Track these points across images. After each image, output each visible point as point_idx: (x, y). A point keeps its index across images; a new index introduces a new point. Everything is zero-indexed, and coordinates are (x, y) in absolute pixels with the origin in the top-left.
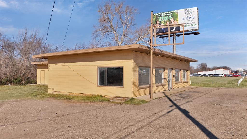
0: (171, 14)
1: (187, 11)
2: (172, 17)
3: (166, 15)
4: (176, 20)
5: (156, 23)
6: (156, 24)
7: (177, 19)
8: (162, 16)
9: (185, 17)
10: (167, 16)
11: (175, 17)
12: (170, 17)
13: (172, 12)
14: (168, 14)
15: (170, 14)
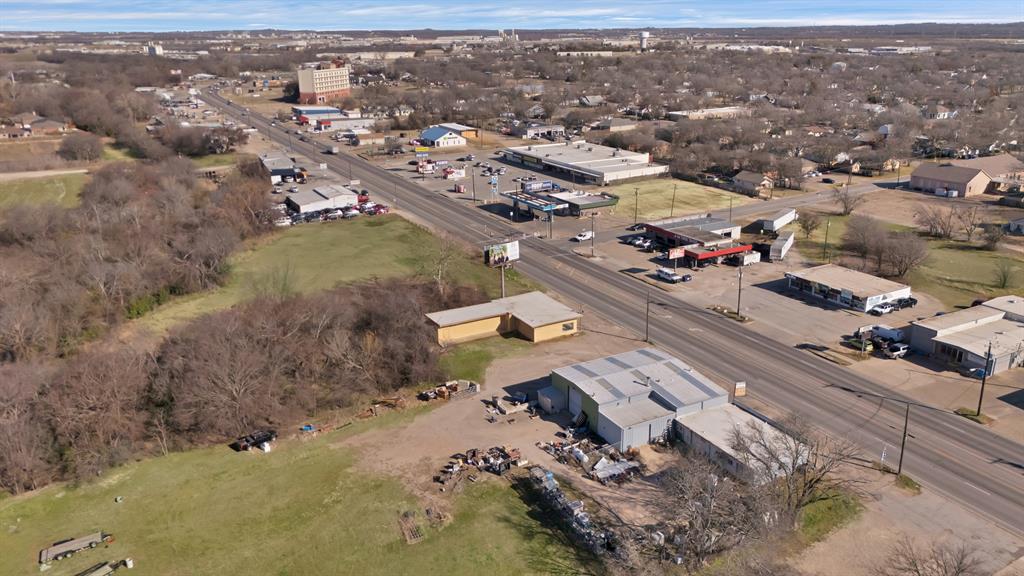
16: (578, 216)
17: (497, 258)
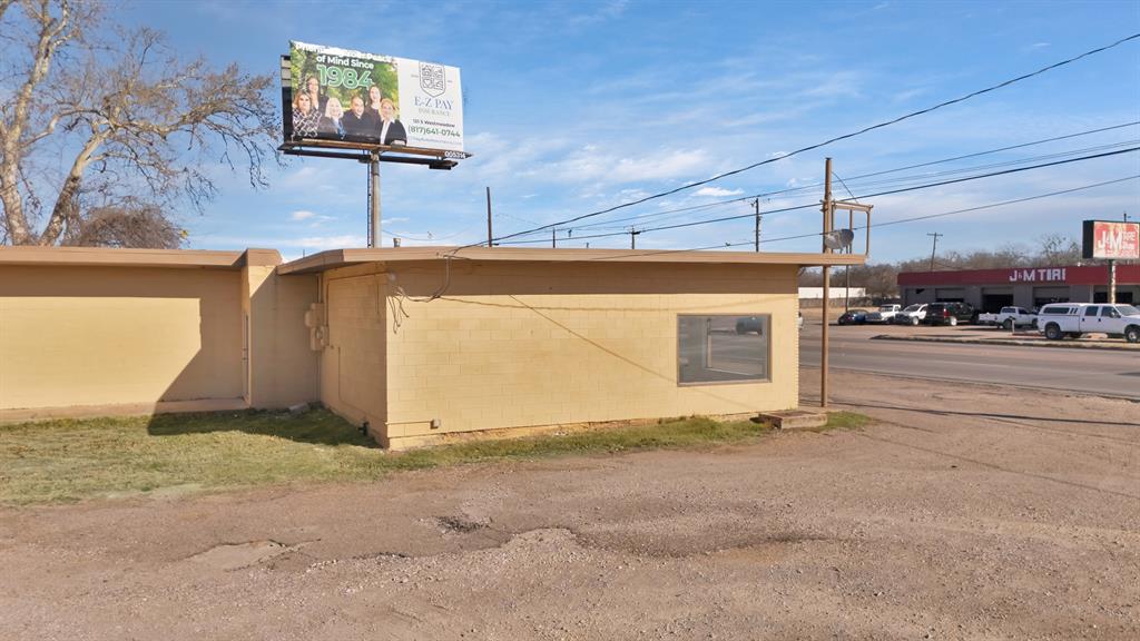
0: (371, 66)
1: (426, 73)
2: (376, 79)
3: (350, 66)
4: (390, 97)
5: (304, 88)
6: (304, 93)
7: (392, 94)
8: (332, 64)
9: (423, 97)
10: (355, 68)
11: (386, 83)
12: (366, 81)
13: (375, 58)
14: (358, 64)
15: (364, 65)
17: (335, 111)
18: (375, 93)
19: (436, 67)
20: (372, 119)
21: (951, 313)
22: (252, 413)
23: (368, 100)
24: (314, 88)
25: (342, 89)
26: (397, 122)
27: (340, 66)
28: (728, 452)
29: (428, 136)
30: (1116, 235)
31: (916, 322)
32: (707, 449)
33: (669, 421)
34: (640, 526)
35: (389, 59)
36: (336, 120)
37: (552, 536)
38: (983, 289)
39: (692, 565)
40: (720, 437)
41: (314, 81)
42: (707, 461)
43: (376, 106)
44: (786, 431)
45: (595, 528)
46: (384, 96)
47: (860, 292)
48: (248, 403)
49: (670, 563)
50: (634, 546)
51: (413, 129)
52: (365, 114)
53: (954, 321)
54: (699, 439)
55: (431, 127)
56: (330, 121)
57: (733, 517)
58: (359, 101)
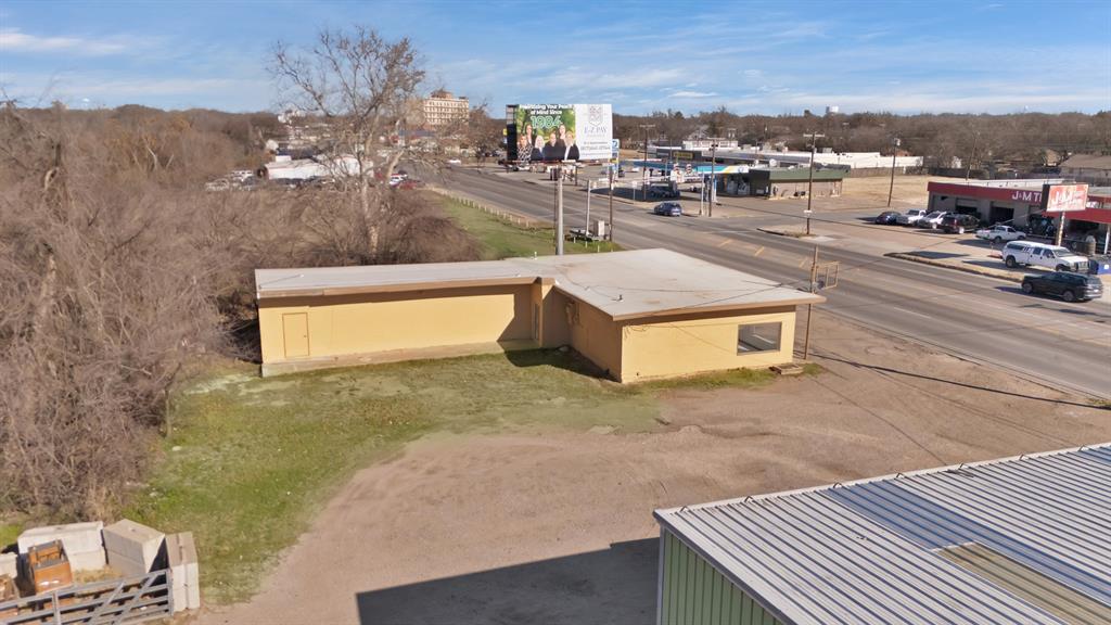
0: (561, 112)
1: (592, 111)
3: (549, 115)
4: (571, 130)
5: (524, 131)
6: (523, 135)
8: (539, 115)
9: (590, 127)
10: (552, 115)
13: (563, 107)
14: (553, 113)
15: (557, 113)
16: (767, 195)
17: (540, 143)
18: (563, 129)
19: (597, 107)
20: (560, 146)
21: (960, 223)
22: (544, 351)
23: (558, 134)
24: (529, 131)
25: (544, 130)
26: (575, 146)
27: (544, 115)
28: (756, 389)
29: (592, 151)
30: (1068, 193)
31: (935, 227)
32: (745, 388)
33: (733, 370)
34: (720, 426)
35: (570, 106)
36: (541, 150)
37: (693, 428)
38: (992, 202)
39: (736, 441)
40: (753, 380)
41: (529, 127)
42: (747, 395)
43: (563, 137)
44: (783, 376)
45: (706, 426)
46: (568, 130)
47: (918, 161)
48: (540, 344)
49: (729, 440)
50: (718, 434)
51: (583, 148)
52: (557, 143)
53: (962, 230)
54: (744, 382)
55: (594, 146)
56: (538, 150)
57: (751, 424)
58: (553, 135)
